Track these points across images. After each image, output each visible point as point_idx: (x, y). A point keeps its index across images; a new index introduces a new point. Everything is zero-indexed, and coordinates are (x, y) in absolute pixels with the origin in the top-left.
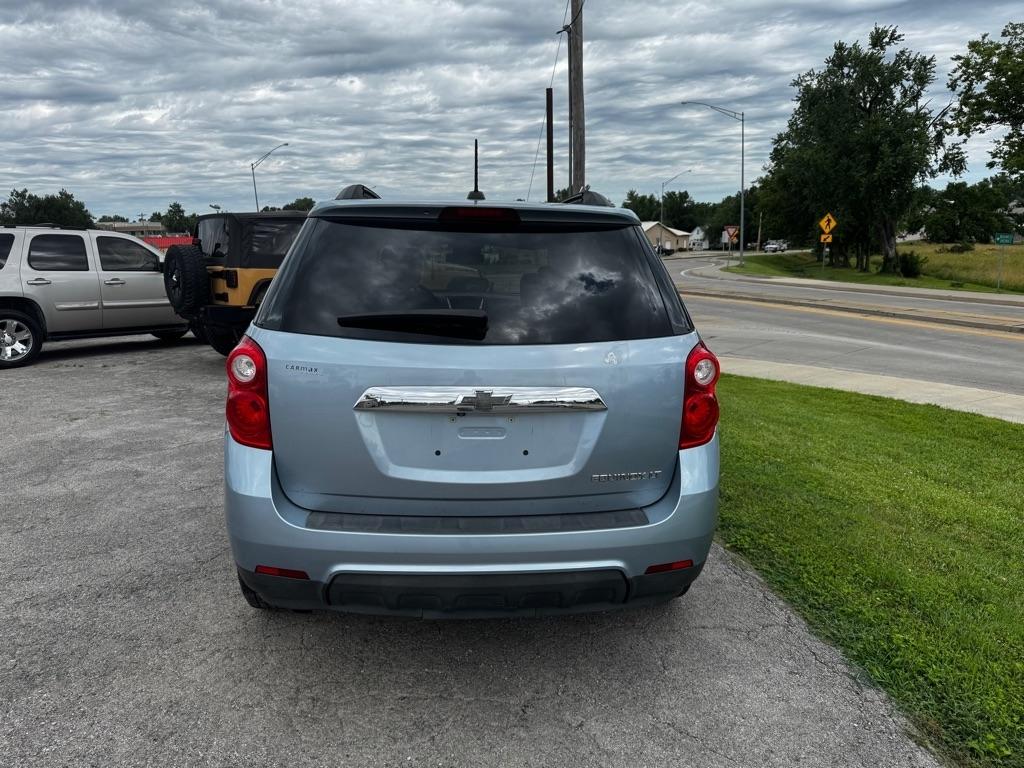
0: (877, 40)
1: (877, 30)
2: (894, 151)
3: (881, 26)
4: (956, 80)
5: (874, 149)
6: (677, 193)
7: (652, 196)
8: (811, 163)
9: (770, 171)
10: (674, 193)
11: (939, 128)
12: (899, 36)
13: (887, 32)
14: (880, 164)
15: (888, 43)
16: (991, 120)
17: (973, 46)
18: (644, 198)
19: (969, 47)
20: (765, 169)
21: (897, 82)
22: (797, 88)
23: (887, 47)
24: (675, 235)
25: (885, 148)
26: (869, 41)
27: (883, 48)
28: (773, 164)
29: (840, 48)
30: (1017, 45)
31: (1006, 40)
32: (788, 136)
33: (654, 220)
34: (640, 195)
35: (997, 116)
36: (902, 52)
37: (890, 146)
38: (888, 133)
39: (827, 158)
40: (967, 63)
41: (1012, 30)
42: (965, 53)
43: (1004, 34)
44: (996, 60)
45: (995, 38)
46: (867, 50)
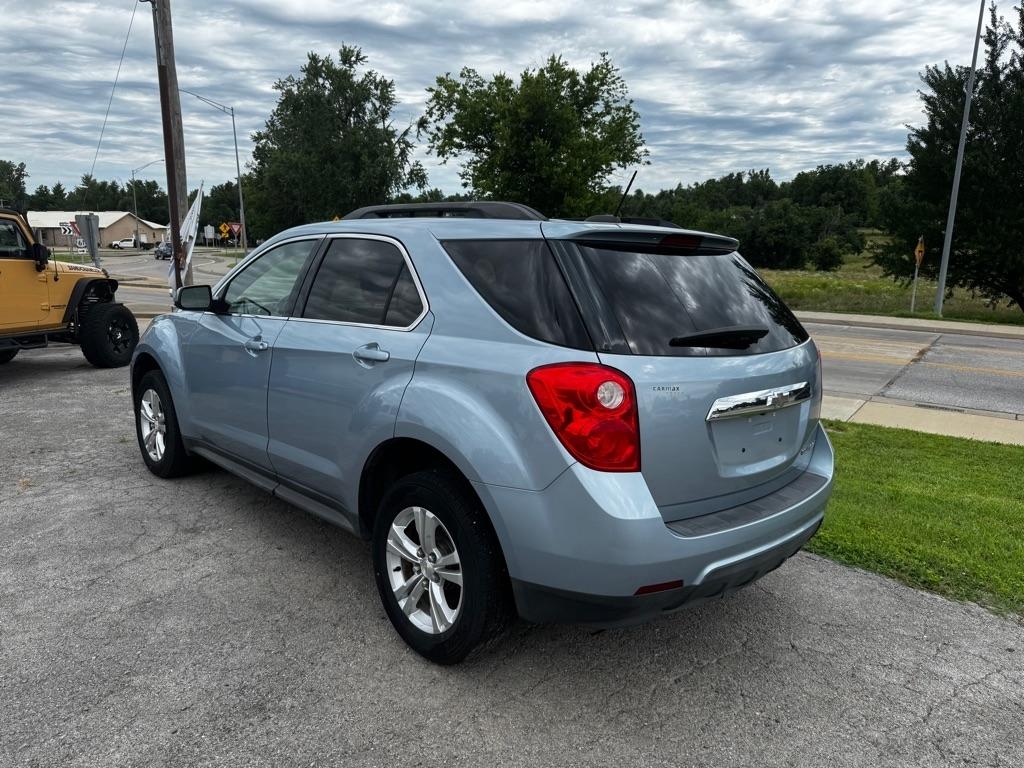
0: (346, 56)
1: (345, 49)
2: (373, 162)
3: (348, 45)
4: (432, 109)
5: (356, 157)
6: (143, 182)
7: (114, 183)
8: (300, 166)
9: (255, 170)
10: (140, 182)
11: (403, 146)
12: (364, 57)
13: (353, 51)
14: (363, 173)
15: (355, 62)
16: (460, 146)
17: (440, 81)
18: (105, 184)
19: (438, 81)
20: (248, 166)
21: (367, 99)
22: (279, 91)
23: (354, 66)
24: (151, 228)
25: (364, 158)
26: (339, 58)
27: (351, 66)
28: (256, 163)
29: (314, 58)
30: (471, 87)
31: (463, 81)
32: (267, 136)
33: (124, 210)
34: (99, 181)
35: (464, 143)
36: (370, 73)
37: (369, 158)
38: (365, 145)
39: (312, 163)
40: (438, 96)
41: (467, 73)
42: (435, 87)
43: (462, 75)
44: (457, 96)
45: (456, 77)
46: (338, 65)
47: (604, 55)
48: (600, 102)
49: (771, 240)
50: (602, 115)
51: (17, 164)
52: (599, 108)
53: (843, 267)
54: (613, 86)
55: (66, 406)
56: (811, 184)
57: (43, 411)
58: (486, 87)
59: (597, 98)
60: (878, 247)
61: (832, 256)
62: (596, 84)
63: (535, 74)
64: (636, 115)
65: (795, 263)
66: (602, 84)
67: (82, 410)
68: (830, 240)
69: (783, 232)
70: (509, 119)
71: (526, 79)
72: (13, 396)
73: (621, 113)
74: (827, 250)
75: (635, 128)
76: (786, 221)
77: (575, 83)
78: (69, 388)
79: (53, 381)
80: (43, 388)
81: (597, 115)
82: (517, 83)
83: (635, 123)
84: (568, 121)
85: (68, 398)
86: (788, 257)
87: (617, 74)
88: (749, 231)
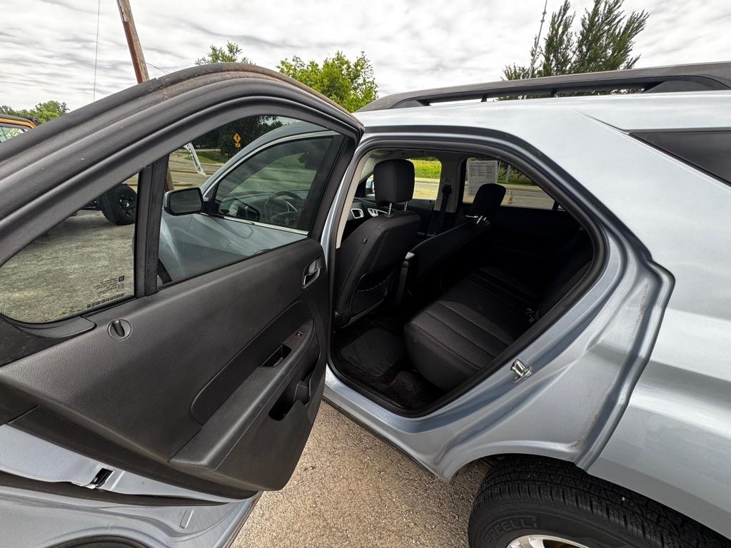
0: (231, 49)
1: (229, 44)
3: (230, 42)
12: (240, 50)
13: (234, 46)
15: (236, 52)
17: (283, 63)
19: (281, 63)
23: (236, 54)
26: (228, 49)
27: (234, 54)
29: (214, 49)
30: (298, 67)
31: (294, 63)
36: (244, 59)
40: (282, 71)
41: (296, 59)
42: (280, 66)
43: (293, 60)
44: (291, 71)
45: (290, 61)
46: (227, 53)
47: (363, 52)
48: (361, 77)
50: (362, 85)
51: (61, 103)
52: (360, 81)
54: (367, 70)
55: (94, 259)
57: (76, 266)
58: (305, 68)
59: (359, 76)
62: (359, 68)
63: (331, 61)
64: (377, 86)
66: (362, 69)
67: (106, 263)
70: (319, 84)
71: (327, 64)
72: (56, 252)
73: (369, 84)
75: (376, 92)
77: (349, 67)
78: (97, 243)
79: (86, 237)
80: (79, 243)
81: (359, 84)
82: (321, 67)
83: (376, 90)
84: (347, 87)
85: (96, 252)
87: (369, 63)
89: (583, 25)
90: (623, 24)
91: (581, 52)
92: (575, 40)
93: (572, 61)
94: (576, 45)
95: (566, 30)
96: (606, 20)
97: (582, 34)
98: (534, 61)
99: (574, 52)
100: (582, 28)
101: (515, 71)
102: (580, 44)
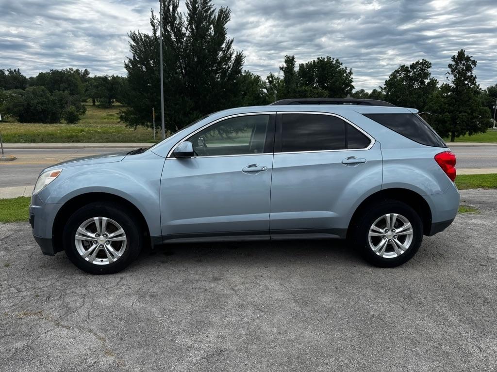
49: (40, 108)
53: (81, 121)
56: (48, 79)
60: (123, 112)
61: (75, 116)
65: (54, 120)
68: (71, 108)
69: (45, 104)
74: (71, 113)
76: (46, 98)
86: (49, 117)
88: (26, 103)
89: (189, 9)
90: (216, 14)
91: (192, 28)
92: (185, 20)
93: (187, 35)
94: (186, 23)
95: (176, 9)
96: (204, 8)
97: (189, 15)
98: (155, 31)
99: (187, 29)
100: (188, 11)
101: (141, 38)
102: (190, 23)
